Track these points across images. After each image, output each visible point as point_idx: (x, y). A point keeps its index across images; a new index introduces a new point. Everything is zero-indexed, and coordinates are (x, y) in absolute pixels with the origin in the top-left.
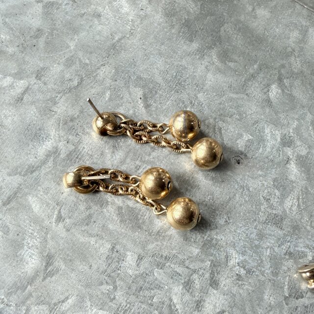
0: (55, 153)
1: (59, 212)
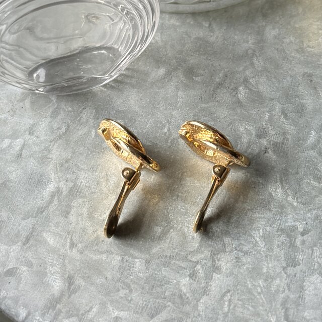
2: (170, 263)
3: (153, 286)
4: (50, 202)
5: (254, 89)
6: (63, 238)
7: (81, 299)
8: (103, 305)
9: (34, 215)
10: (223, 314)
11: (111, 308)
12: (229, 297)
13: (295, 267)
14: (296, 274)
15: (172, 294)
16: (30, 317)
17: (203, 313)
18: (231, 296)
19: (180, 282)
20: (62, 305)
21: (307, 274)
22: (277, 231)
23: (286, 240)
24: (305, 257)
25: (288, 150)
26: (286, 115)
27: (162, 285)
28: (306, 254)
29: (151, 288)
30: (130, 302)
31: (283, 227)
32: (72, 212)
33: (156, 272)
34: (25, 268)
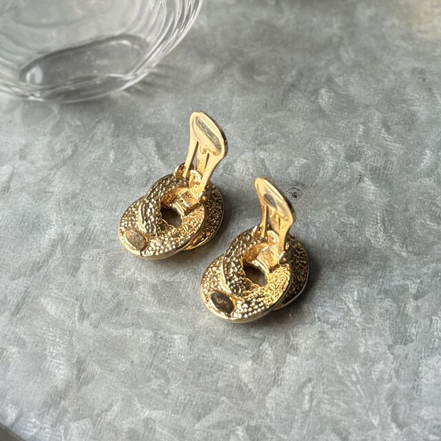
0: (61, 240)
1: (81, 308)
2: (223, 340)
3: (200, 374)
4: (51, 254)
5: (342, 92)
6: (69, 306)
7: (96, 393)
8: (128, 401)
9: (28, 273)
10: (303, 413)
11: (139, 406)
12: (311, 389)
13: (405, 344)
14: (407, 355)
15: (227, 385)
16: (22, 419)
17: (273, 412)
18: (313, 388)
19: (239, 367)
20: (67, 401)
21: (423, 354)
22: (378, 294)
23: (391, 306)
24: (420, 330)
25: (393, 178)
26: (388, 129)
27: (213, 372)
28: (422, 325)
29: (197, 375)
30: (166, 396)
31: (387, 287)
32: (82, 269)
33: (204, 354)
34: (14, 349)
